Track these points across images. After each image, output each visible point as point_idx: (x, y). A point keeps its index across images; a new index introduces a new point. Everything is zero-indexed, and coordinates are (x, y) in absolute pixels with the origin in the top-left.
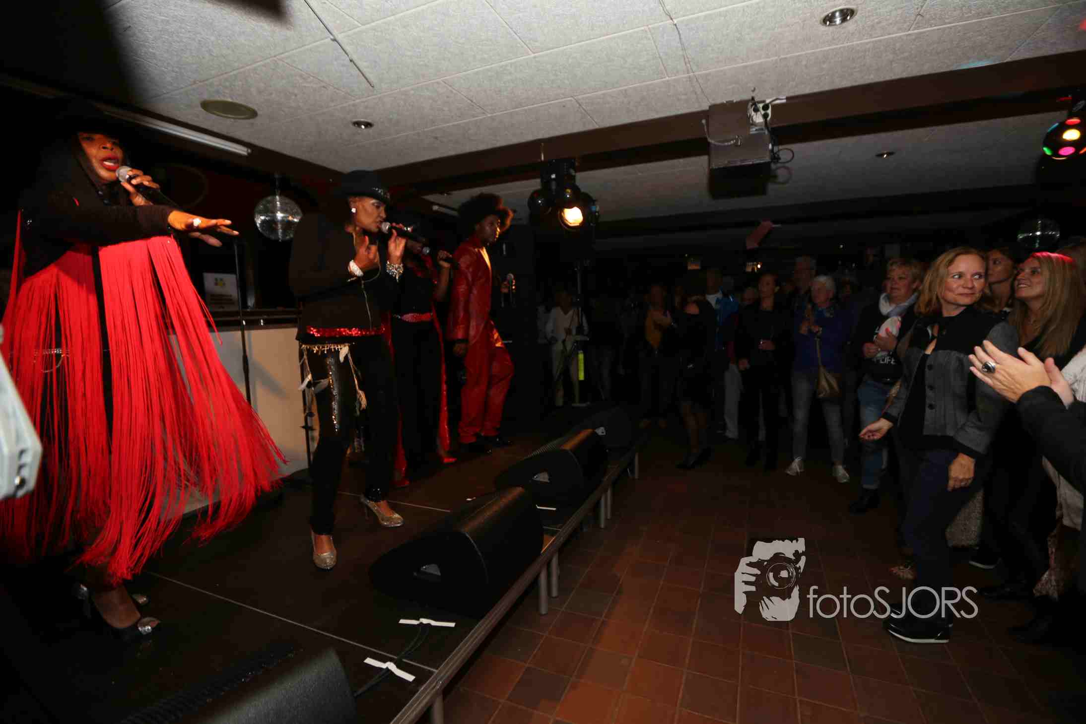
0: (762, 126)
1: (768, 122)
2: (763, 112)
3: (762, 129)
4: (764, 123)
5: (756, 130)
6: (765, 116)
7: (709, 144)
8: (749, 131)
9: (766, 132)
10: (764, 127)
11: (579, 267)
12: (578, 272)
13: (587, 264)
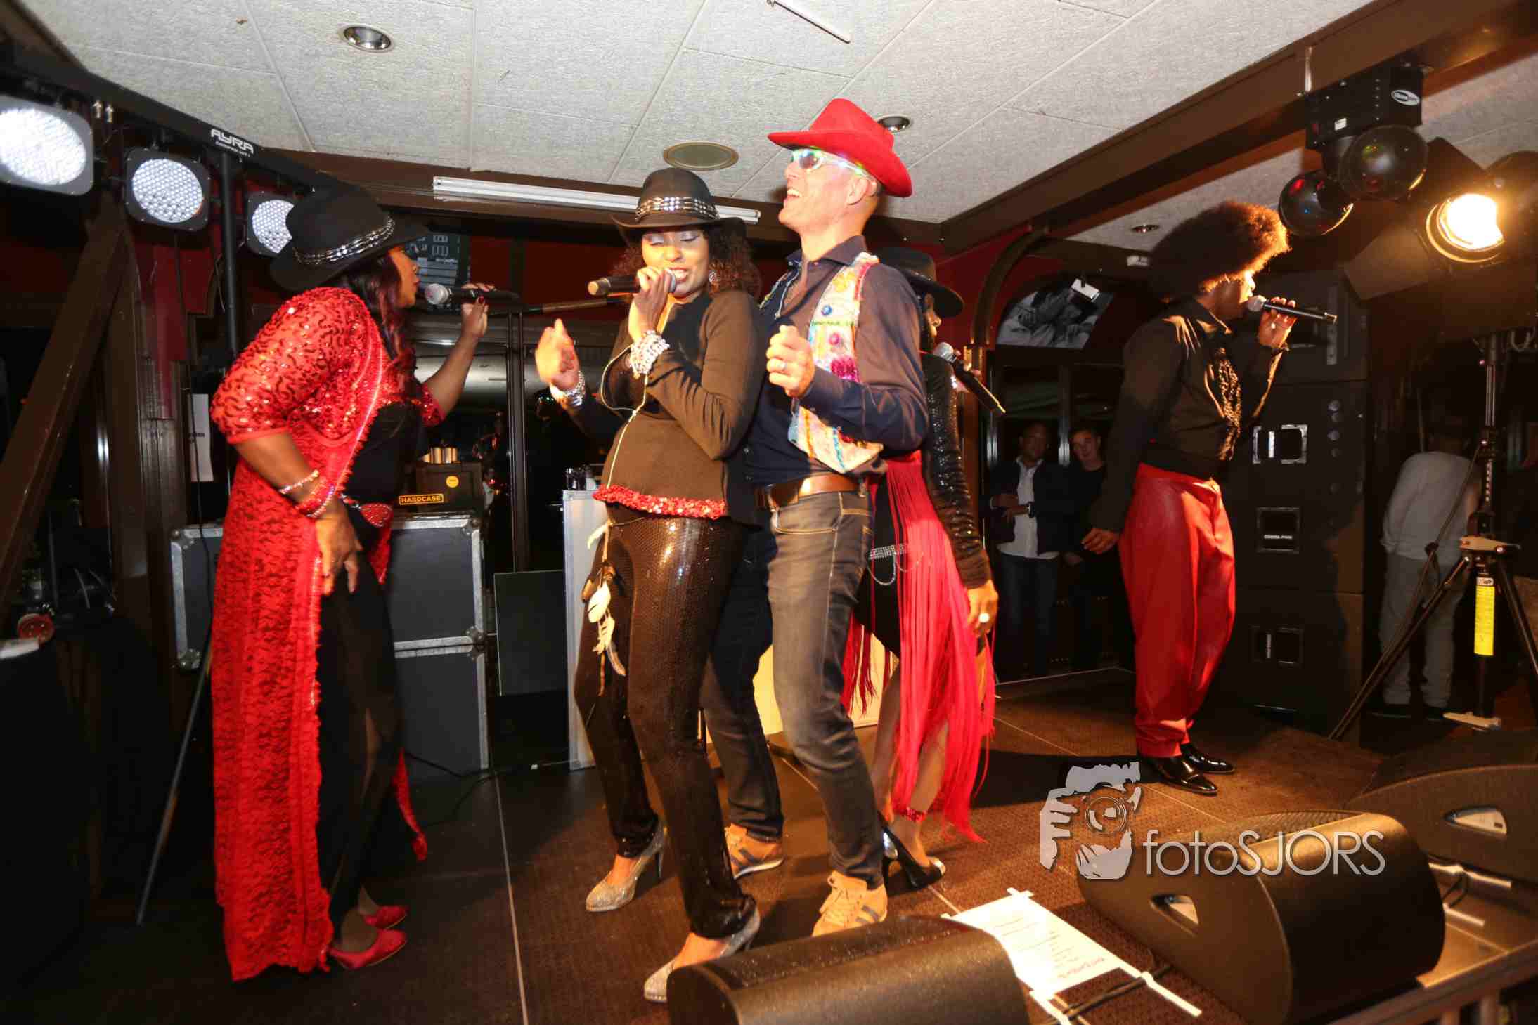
11: (1493, 356)
12: (1489, 370)
13: (1526, 345)
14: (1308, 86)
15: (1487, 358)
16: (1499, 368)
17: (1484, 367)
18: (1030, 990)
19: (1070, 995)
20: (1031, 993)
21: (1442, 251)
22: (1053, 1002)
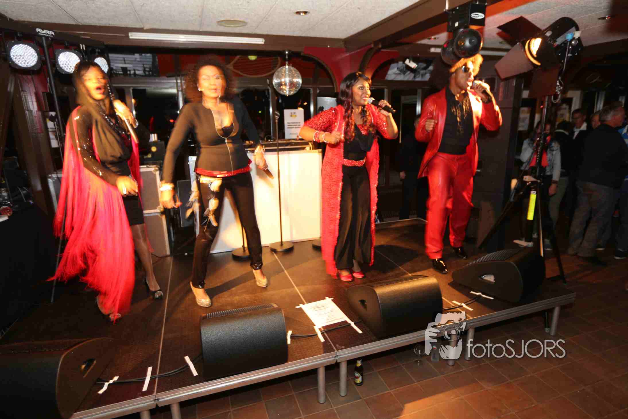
11: (546, 104)
12: (544, 110)
13: (558, 100)
14: (447, 7)
18: (315, 325)
19: (325, 327)
20: (315, 327)
22: (320, 329)
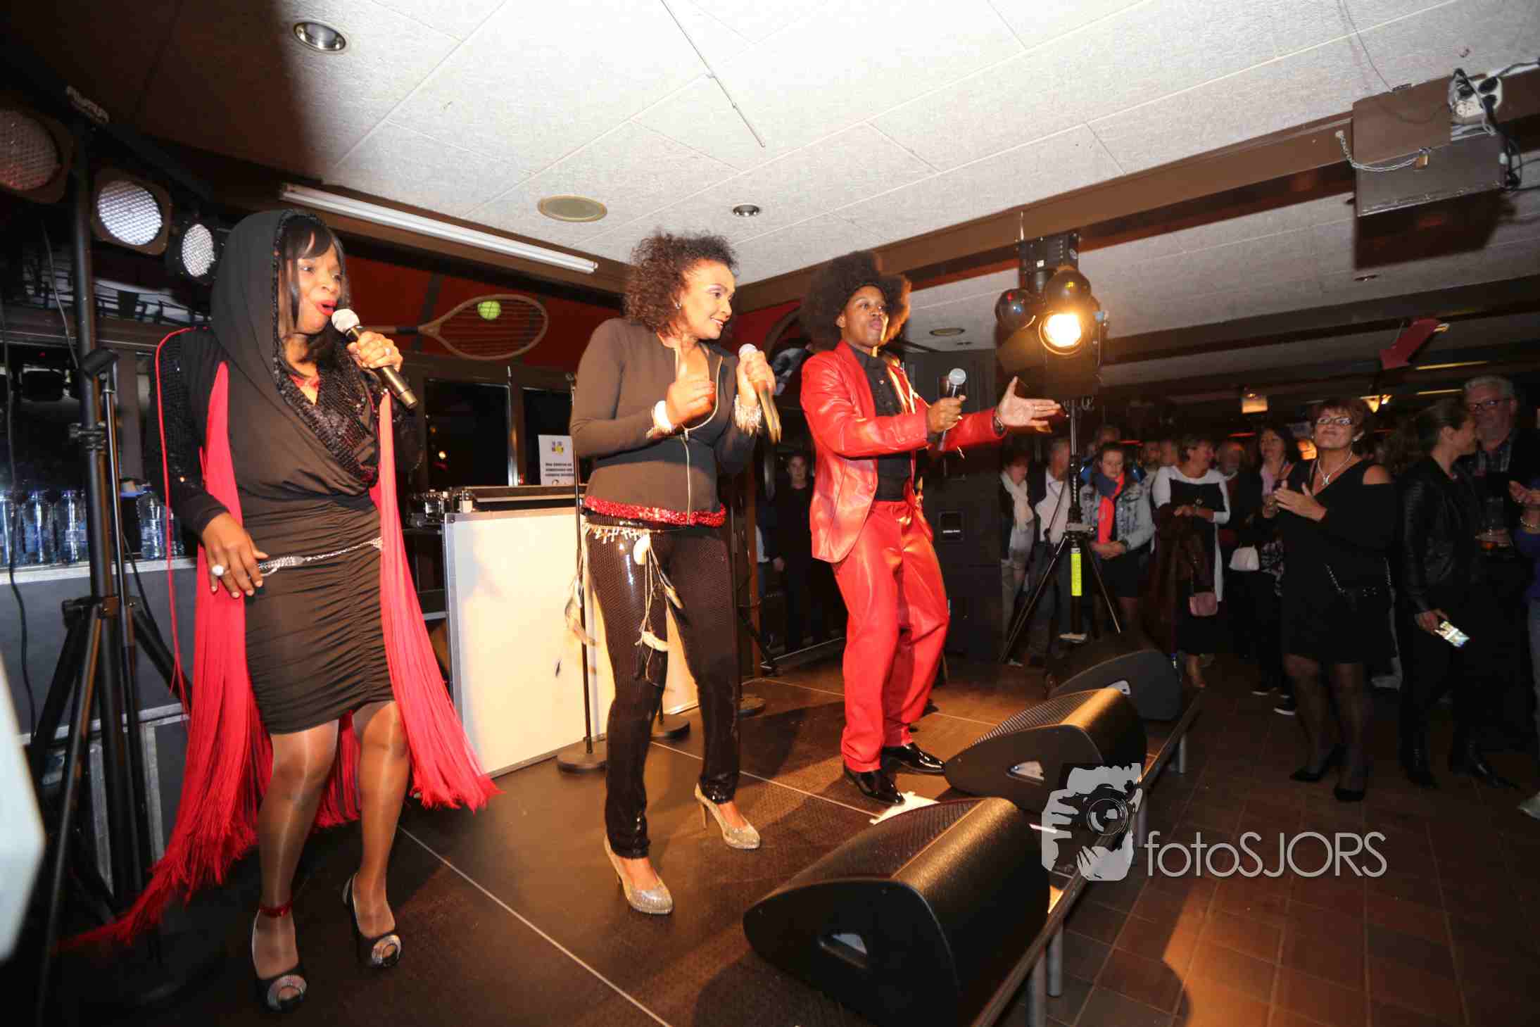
0: (1480, 122)
1: (1495, 113)
2: (1483, 96)
3: (1481, 129)
4: (1485, 116)
5: (1464, 133)
6: (1489, 101)
7: (1353, 172)
8: (1451, 137)
9: (1492, 132)
10: (1484, 125)
11: (1073, 411)
12: (1072, 421)
13: (1087, 406)
14: (1022, 238)
15: (1070, 413)
16: (1077, 420)
17: (1069, 419)
21: (1045, 345)
